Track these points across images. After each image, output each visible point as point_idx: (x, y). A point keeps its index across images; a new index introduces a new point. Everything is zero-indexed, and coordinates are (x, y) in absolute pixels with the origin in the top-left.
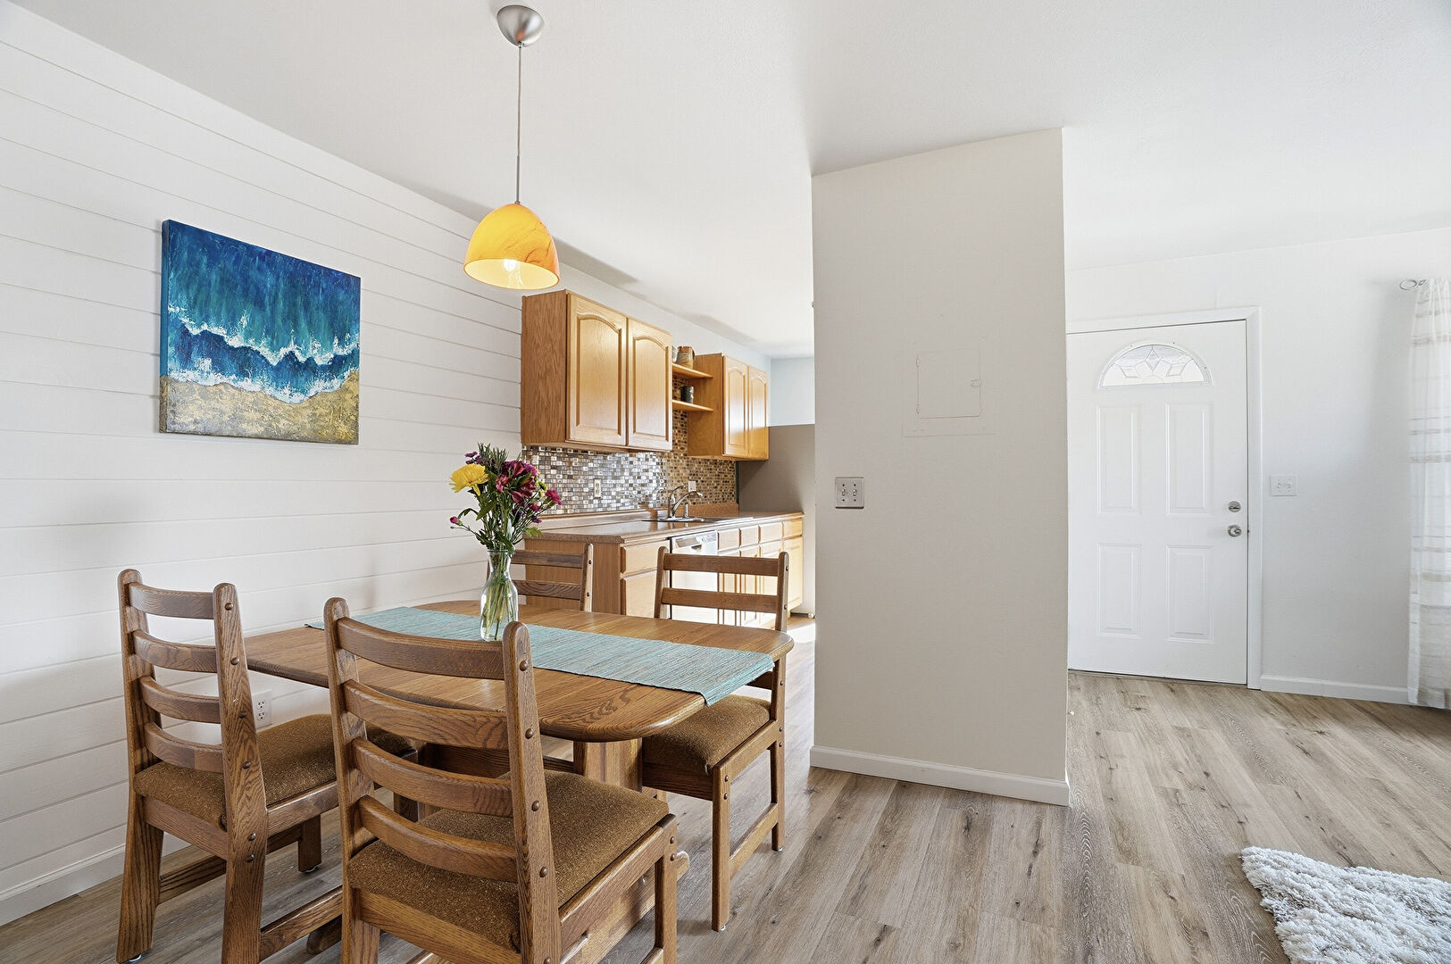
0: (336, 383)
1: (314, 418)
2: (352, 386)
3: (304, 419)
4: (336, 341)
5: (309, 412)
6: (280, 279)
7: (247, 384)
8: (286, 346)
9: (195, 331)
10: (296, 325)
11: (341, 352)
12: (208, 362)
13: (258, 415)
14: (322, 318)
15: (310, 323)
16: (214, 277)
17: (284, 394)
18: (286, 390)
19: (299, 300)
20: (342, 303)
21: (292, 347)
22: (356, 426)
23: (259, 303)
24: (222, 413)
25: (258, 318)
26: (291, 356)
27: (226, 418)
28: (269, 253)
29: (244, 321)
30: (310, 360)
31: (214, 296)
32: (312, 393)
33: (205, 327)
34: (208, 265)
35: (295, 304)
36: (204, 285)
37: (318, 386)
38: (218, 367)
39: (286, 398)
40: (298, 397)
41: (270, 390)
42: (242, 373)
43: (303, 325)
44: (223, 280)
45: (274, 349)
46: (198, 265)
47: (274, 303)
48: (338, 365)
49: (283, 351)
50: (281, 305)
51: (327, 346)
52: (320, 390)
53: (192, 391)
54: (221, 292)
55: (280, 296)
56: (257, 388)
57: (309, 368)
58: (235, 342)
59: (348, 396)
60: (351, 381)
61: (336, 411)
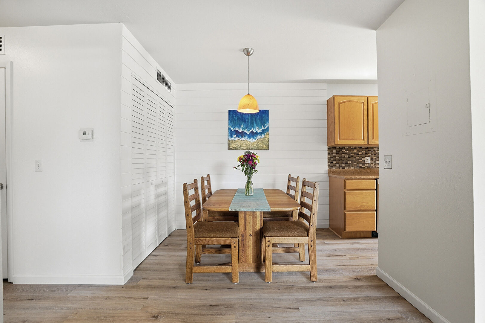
1: (258, 145)
2: (267, 136)
3: (255, 145)
4: (263, 126)
5: (256, 143)
7: (243, 139)
8: (251, 129)
9: (233, 130)
10: (253, 124)
11: (264, 128)
12: (235, 136)
13: (245, 145)
15: (256, 124)
16: (236, 118)
17: (251, 140)
18: (251, 139)
20: (264, 117)
22: (268, 146)
23: (245, 122)
24: (238, 145)
27: (239, 146)
30: (257, 131)
31: (236, 122)
32: (257, 139)
33: (235, 129)
34: (235, 116)
35: (253, 120)
36: (235, 120)
38: (237, 136)
39: (251, 141)
40: (254, 140)
45: (248, 130)
46: (233, 117)
47: (248, 121)
52: (259, 138)
53: (233, 142)
55: (249, 119)
56: (245, 139)
59: (266, 138)
60: (267, 135)
61: (263, 142)
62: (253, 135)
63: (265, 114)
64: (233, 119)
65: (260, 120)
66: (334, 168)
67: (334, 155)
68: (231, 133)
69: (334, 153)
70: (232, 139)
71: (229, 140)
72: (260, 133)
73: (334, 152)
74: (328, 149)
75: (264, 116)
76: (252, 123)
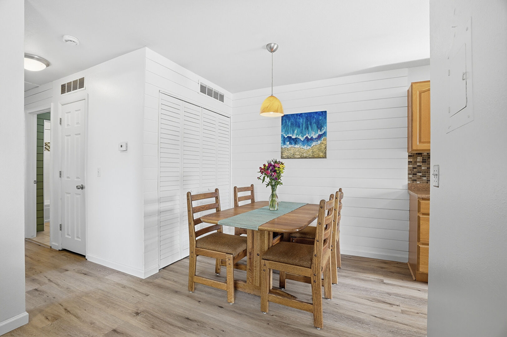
0: (319, 142)
1: (313, 152)
2: (324, 142)
5: (311, 151)
6: (304, 119)
7: (296, 146)
10: (308, 129)
11: (320, 133)
13: (299, 153)
14: (315, 126)
15: (312, 128)
17: (305, 147)
18: (306, 146)
19: (309, 123)
20: (320, 120)
22: (325, 153)
23: (299, 127)
24: (291, 153)
25: (299, 130)
27: (292, 155)
29: (296, 132)
31: (290, 128)
32: (312, 146)
34: (289, 122)
37: (314, 143)
38: (291, 143)
40: (309, 147)
42: (295, 144)
43: (310, 128)
46: (287, 122)
47: (302, 126)
49: (305, 136)
50: (304, 126)
53: (285, 150)
54: (291, 127)
55: (304, 123)
59: (323, 145)
60: (324, 140)
61: (320, 150)
62: (308, 140)
63: (322, 116)
64: (286, 124)
65: (315, 123)
66: (418, 182)
67: (418, 164)
68: (284, 140)
69: (419, 162)
70: (285, 146)
71: (282, 148)
72: (316, 139)
73: (418, 160)
74: (409, 156)
75: (320, 118)
76: (307, 128)
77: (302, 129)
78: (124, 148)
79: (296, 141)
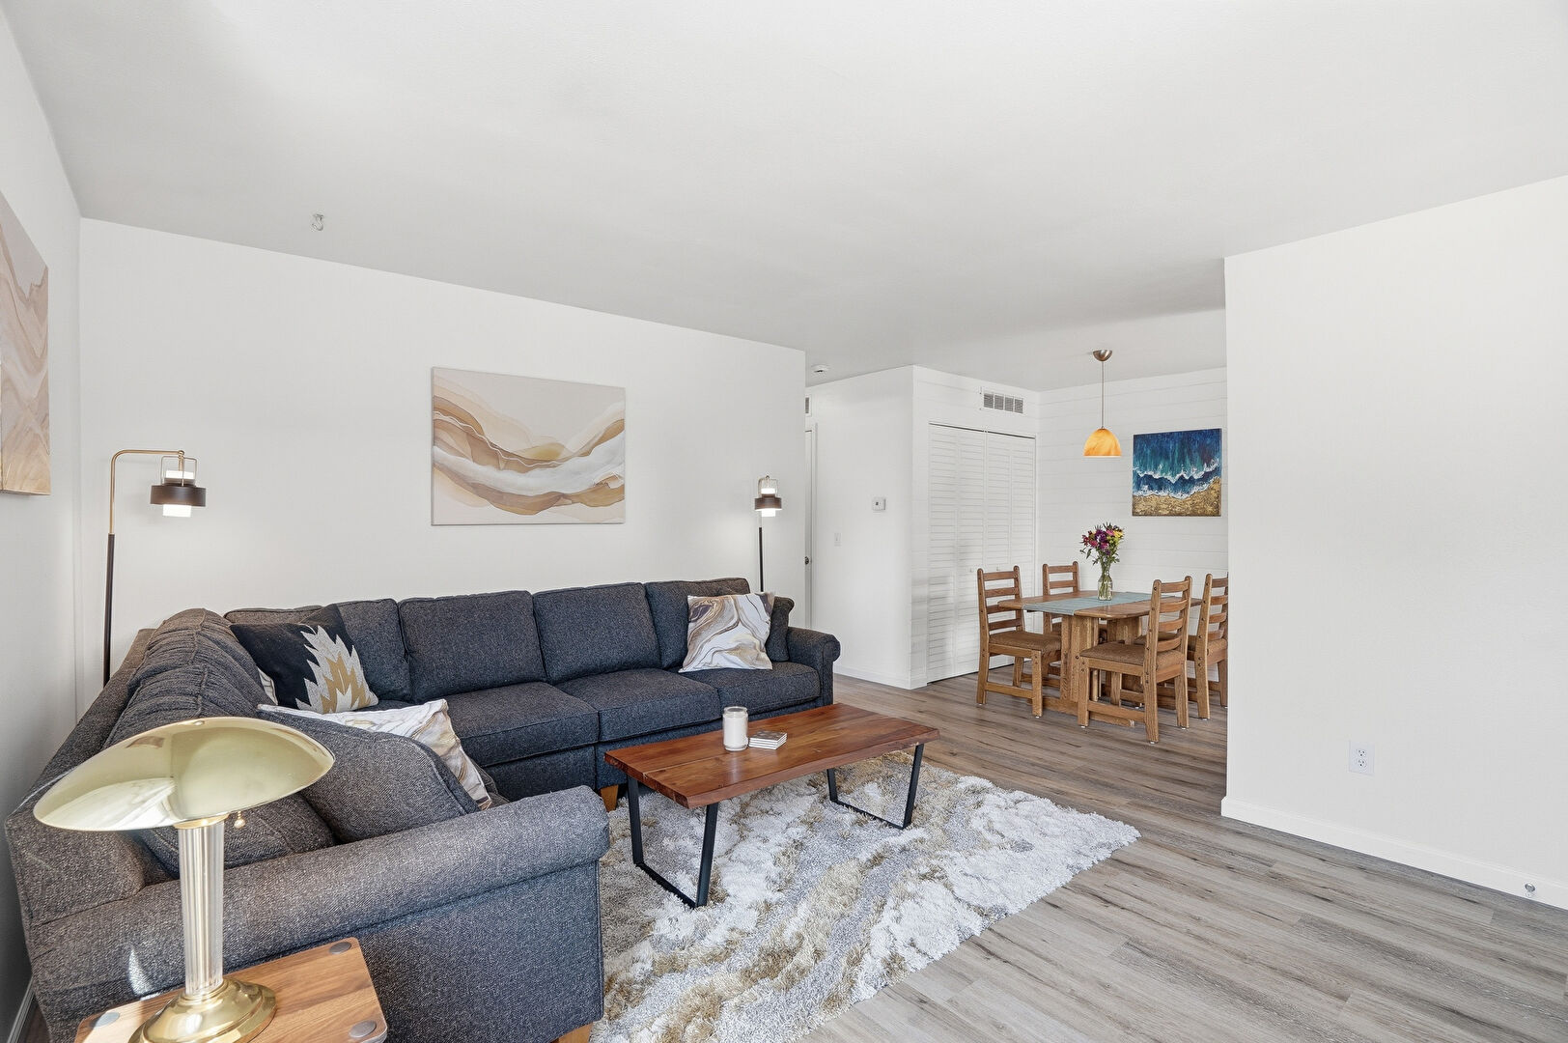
0: (1205, 486)
1: (1194, 504)
2: (1216, 487)
3: (1188, 505)
5: (1191, 502)
7: (1162, 493)
9: (1142, 476)
10: (1184, 462)
13: (1167, 506)
14: (1197, 456)
16: (1149, 451)
18: (1180, 494)
19: (1186, 450)
21: (1182, 473)
22: (1218, 507)
23: (1167, 458)
24: (1152, 506)
25: (1167, 463)
26: (1182, 477)
27: (1153, 509)
28: (1171, 433)
29: (1161, 466)
36: (1145, 456)
37: (1195, 489)
39: (1179, 497)
41: (1172, 495)
42: (1160, 489)
43: (1188, 461)
44: (1153, 451)
45: (1173, 475)
48: (1206, 477)
49: (1178, 476)
50: (1177, 456)
51: (1200, 469)
53: (1141, 499)
57: (1192, 481)
58: (1156, 476)
59: (1212, 492)
60: (1214, 483)
61: (1206, 500)
68: (1139, 482)
71: (1134, 496)
72: (1199, 480)
76: (1182, 460)
77: (1173, 463)
78: (881, 506)
79: (1160, 484)
